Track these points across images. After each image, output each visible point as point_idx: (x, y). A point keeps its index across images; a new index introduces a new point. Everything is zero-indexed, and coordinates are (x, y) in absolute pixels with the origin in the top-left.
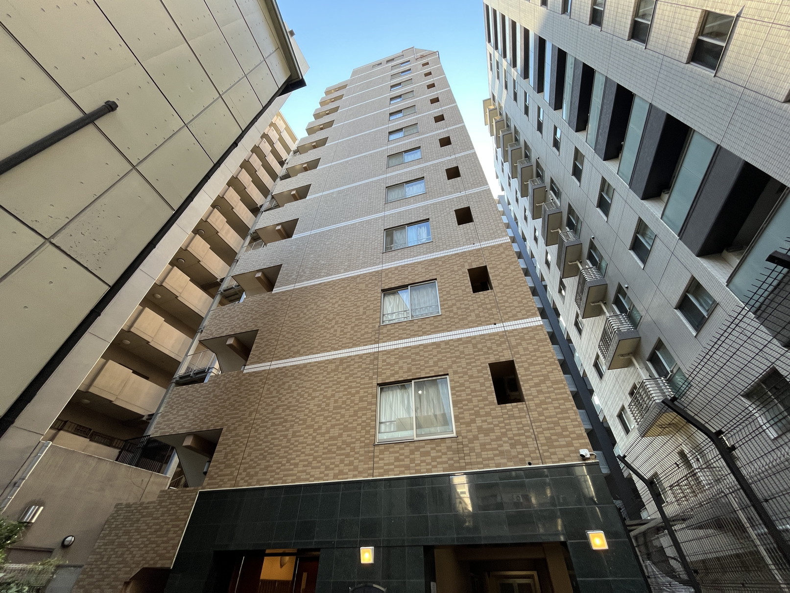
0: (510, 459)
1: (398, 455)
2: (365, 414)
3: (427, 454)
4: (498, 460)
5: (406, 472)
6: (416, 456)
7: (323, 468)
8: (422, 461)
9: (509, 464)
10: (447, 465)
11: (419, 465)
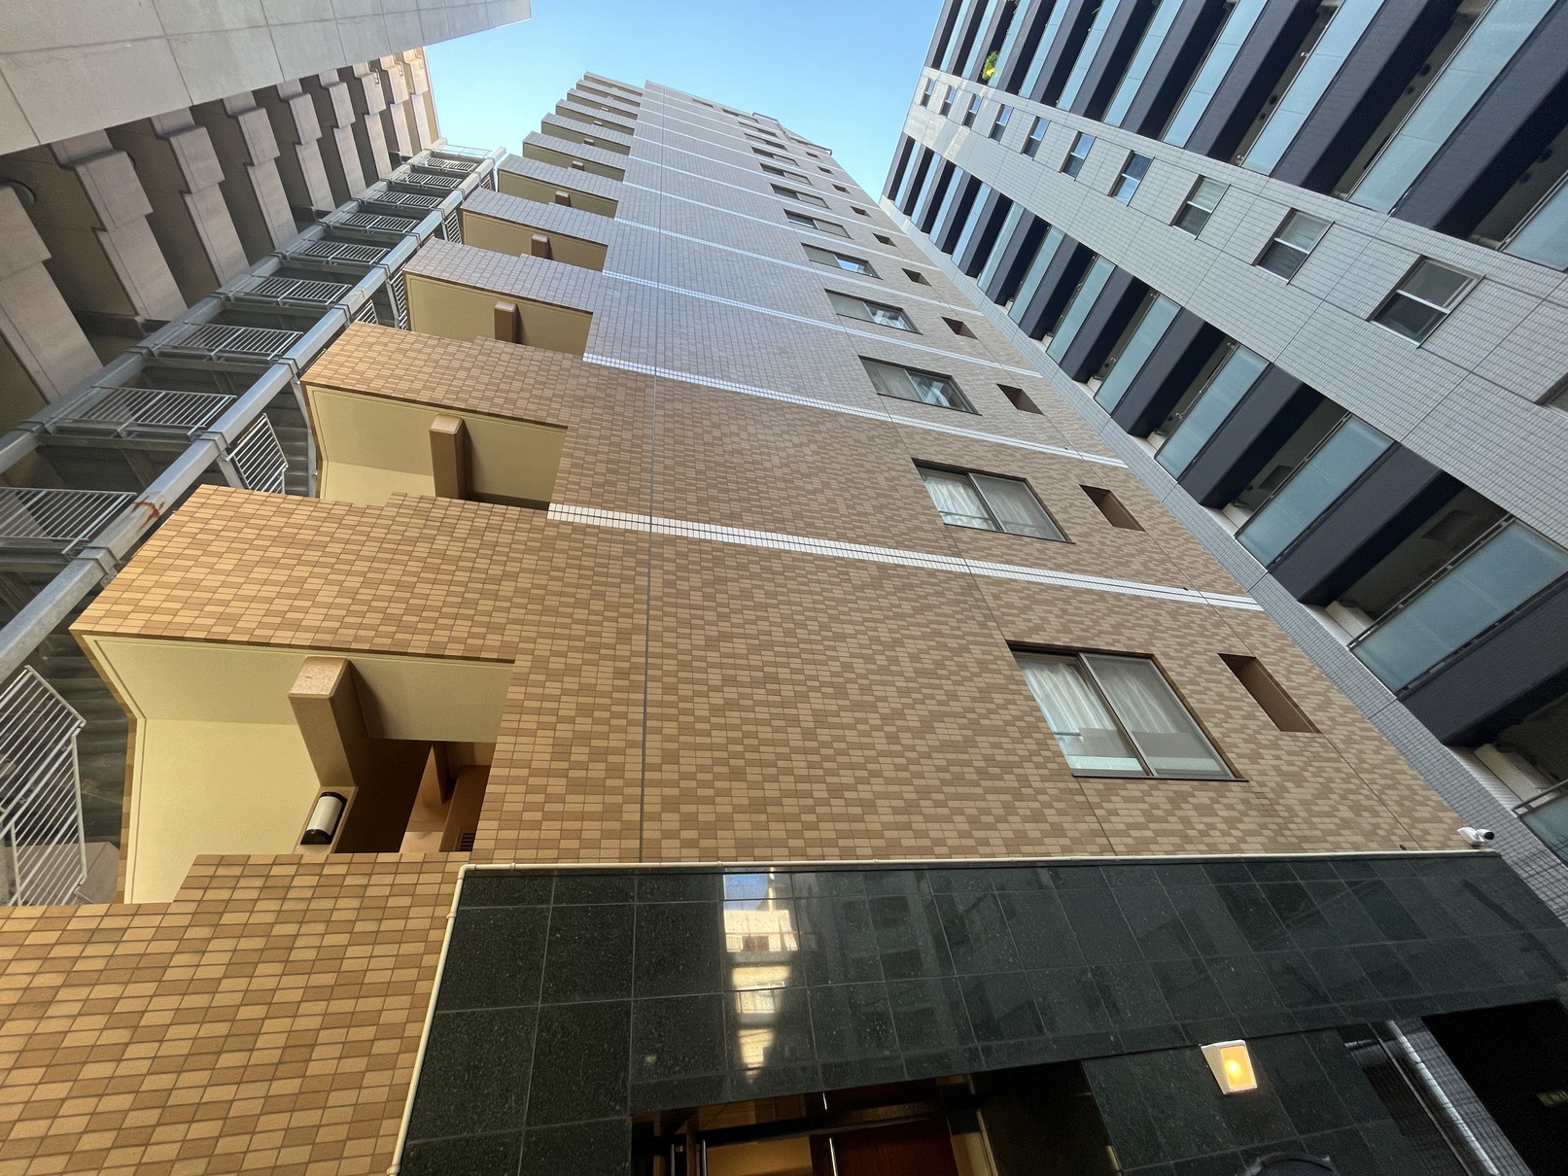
0: (1365, 837)
2: (1014, 702)
4: (1348, 835)
5: (1186, 847)
7: (961, 822)
8: (1210, 827)
10: (1264, 840)
11: (1206, 833)
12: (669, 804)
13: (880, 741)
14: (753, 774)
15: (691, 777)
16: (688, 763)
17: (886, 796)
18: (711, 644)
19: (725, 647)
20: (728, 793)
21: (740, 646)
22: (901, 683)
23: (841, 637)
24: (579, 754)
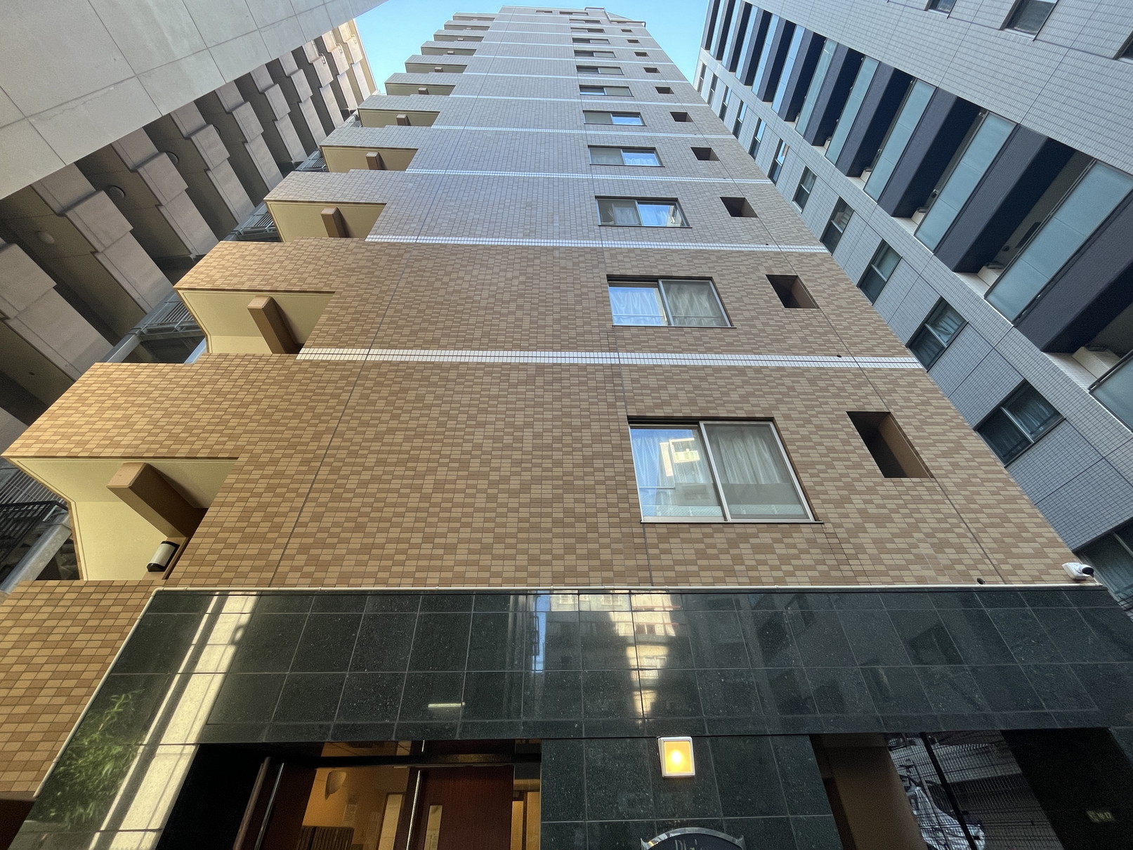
0: (941, 571)
1: (702, 546)
2: (612, 466)
3: (768, 549)
4: (917, 570)
5: (728, 579)
6: (744, 551)
7: (522, 560)
8: (761, 563)
9: (940, 578)
10: (815, 574)
11: (754, 568)
12: (303, 549)
13: (481, 501)
14: (372, 528)
15: (327, 530)
16: (327, 522)
17: (469, 541)
18: (378, 437)
19: (388, 438)
20: (347, 541)
21: (399, 437)
22: (517, 455)
23: (483, 425)
24: (257, 516)
